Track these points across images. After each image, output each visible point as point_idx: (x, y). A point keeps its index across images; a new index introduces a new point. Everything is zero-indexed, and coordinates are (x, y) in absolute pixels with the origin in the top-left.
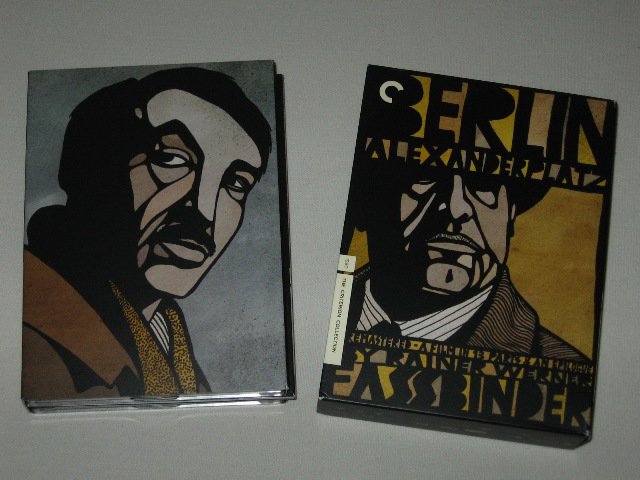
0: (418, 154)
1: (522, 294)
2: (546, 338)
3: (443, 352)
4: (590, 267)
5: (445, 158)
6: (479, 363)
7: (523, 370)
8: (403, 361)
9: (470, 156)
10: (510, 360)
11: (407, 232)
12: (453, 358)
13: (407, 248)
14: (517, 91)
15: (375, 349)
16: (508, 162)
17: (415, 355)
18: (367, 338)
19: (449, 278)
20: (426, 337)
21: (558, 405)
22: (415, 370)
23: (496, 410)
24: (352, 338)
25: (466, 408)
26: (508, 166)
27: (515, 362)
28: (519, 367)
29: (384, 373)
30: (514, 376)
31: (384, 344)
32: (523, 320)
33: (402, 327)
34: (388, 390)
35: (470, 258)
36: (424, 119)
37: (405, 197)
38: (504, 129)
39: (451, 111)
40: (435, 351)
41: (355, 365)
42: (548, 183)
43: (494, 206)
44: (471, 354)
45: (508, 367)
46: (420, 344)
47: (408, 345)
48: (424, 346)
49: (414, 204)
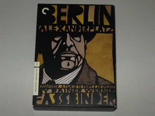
0: (55, 29)
1: (91, 67)
2: (100, 79)
3: (69, 87)
4: (111, 56)
5: (64, 29)
6: (80, 89)
7: (93, 89)
8: (57, 92)
9: (71, 27)
10: (89, 87)
11: (54, 53)
12: (72, 89)
13: (55, 57)
14: (84, 6)
15: (48, 89)
16: (83, 27)
17: (60, 89)
18: (45, 86)
19: (68, 65)
20: (63, 83)
21: (105, 99)
22: (61, 94)
23: (87, 103)
24: (41, 87)
25: (77, 103)
26: (83, 29)
27: (91, 87)
28: (92, 89)
29: (52, 96)
30: (91, 92)
31: (51, 87)
32: (92, 75)
33: (55, 81)
34: (53, 101)
35: (74, 58)
36: (56, 18)
37: (53, 42)
38: (81, 18)
39: (64, 14)
40: (66, 87)
41: (43, 95)
42: (96, 32)
43: (80, 41)
44: (77, 87)
45: (89, 89)
46: (61, 86)
47: (58, 86)
48: (63, 86)
49: (56, 44)
